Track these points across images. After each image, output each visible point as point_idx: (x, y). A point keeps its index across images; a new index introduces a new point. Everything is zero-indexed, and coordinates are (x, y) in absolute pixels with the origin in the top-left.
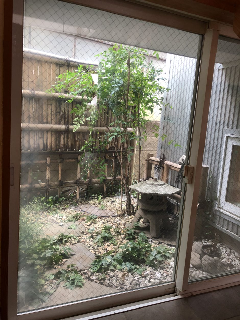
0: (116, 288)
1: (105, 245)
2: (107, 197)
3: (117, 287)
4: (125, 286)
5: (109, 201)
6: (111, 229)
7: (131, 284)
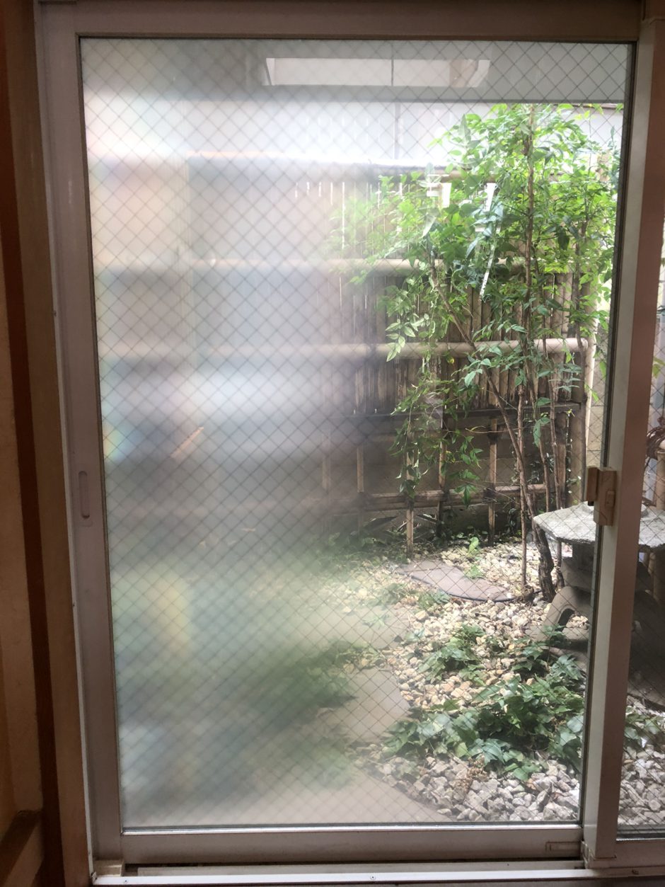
0: (439, 811)
1: (447, 680)
2: (501, 543)
3: (442, 807)
4: (467, 807)
5: (504, 555)
6: (481, 637)
7: (485, 805)
